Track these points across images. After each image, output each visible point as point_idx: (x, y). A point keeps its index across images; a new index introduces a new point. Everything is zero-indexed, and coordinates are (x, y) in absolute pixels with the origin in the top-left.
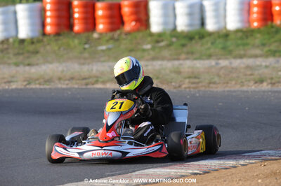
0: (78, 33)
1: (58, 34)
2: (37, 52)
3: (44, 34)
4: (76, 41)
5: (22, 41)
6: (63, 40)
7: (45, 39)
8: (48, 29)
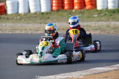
0: (66, 10)
1: (58, 10)
2: (49, 18)
3: (52, 10)
4: (66, 13)
5: (43, 13)
6: (60, 13)
7: (53, 12)
8: (54, 8)
